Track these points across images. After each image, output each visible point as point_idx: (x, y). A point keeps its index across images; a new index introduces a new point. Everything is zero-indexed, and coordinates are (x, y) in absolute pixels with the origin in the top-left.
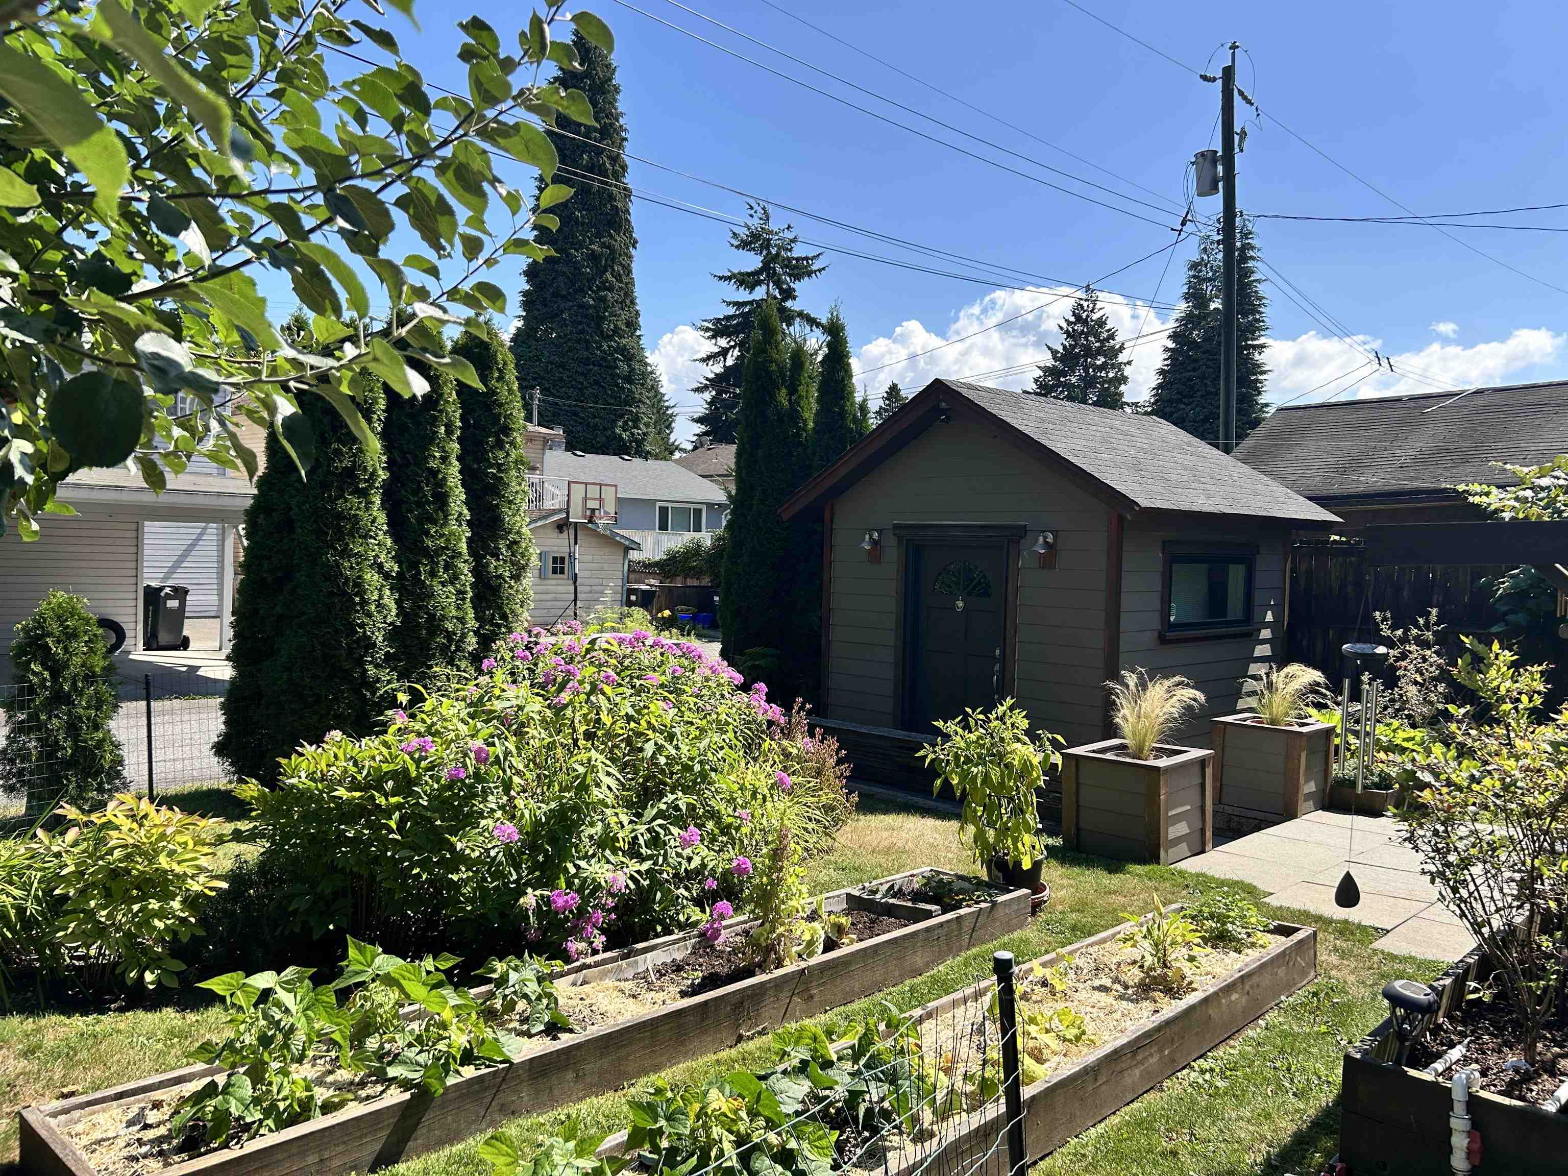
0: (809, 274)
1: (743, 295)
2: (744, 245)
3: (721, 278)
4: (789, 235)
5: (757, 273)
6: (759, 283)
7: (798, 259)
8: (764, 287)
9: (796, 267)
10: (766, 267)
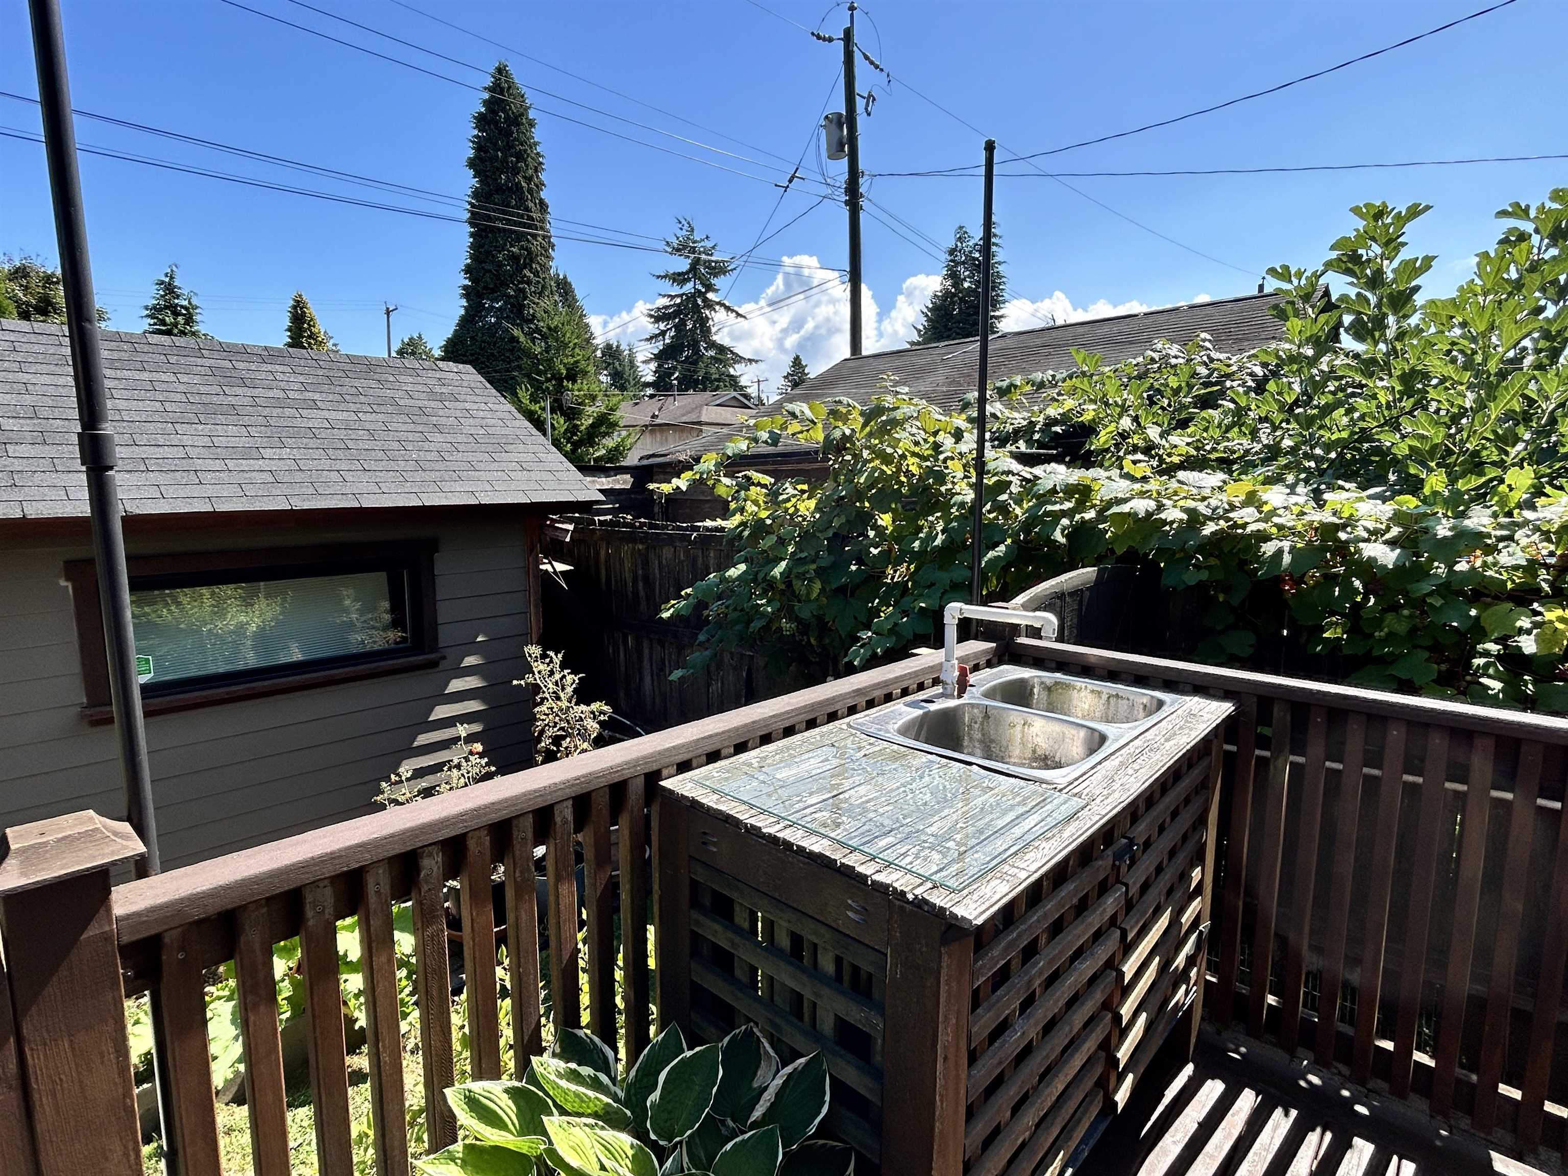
0: (724, 273)
1: (676, 290)
2: (678, 250)
3: (658, 277)
4: (709, 244)
5: (687, 273)
6: (689, 280)
7: (716, 262)
8: (692, 283)
9: (715, 268)
10: (694, 268)
